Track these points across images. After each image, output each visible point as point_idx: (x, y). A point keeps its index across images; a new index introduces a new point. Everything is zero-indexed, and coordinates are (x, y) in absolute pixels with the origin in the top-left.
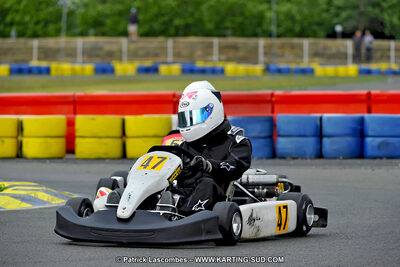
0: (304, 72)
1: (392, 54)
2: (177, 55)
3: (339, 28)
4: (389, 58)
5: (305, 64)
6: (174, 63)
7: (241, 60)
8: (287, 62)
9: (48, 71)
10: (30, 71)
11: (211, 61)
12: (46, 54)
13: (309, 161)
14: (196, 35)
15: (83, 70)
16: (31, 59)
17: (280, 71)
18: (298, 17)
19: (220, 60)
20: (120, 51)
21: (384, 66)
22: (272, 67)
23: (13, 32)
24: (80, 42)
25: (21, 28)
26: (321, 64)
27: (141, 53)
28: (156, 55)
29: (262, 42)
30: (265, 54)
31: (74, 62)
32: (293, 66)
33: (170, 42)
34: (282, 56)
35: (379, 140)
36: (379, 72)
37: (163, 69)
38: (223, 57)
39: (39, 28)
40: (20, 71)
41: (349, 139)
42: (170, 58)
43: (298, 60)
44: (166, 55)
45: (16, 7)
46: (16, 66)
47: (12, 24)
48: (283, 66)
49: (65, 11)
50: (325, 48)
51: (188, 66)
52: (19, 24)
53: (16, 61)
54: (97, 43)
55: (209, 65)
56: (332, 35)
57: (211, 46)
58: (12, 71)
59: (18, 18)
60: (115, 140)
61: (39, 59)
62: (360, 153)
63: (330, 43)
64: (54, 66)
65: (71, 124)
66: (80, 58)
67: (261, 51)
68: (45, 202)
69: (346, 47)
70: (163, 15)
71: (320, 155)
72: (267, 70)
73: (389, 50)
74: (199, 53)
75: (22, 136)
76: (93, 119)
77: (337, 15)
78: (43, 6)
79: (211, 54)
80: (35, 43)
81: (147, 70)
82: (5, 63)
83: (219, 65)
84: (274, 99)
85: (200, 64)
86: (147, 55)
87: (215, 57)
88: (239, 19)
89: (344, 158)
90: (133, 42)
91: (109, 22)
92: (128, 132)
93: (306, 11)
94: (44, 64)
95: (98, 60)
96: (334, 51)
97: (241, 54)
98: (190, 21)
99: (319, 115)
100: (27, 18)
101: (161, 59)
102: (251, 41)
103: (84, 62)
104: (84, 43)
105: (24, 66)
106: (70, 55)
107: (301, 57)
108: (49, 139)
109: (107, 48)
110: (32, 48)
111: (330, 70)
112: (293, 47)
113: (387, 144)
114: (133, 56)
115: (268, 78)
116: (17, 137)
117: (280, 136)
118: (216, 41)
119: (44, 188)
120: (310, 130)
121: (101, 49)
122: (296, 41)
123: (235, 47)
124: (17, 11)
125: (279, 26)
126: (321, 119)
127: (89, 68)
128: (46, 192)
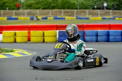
0: (87, 19)
1: (111, 14)
2: (52, 14)
3: (95, 7)
4: (110, 15)
5: (87, 16)
6: (51, 16)
7: (69, 16)
8: (82, 16)
9: (17, 19)
10: (13, 19)
11: (61, 16)
12: (17, 14)
13: (94, 43)
14: (57, 9)
15: (27, 19)
16: (13, 16)
17: (80, 18)
18: (85, 4)
19: (64, 15)
20: (37, 14)
21: (108, 17)
22: (78, 17)
23: (7, 9)
24: (26, 11)
25: (9, 7)
26: (91, 17)
27: (43, 14)
28: (47, 14)
29: (75, 11)
30: (76, 14)
31: (24, 16)
32: (84, 17)
33: (50, 11)
34: (81, 14)
35: (113, 37)
36: (107, 19)
37: (49, 18)
38: (65, 15)
39: (15, 7)
40: (10, 19)
41: (105, 37)
42: (50, 15)
43: (85, 15)
44: (49, 14)
45: (8, 2)
46: (9, 18)
47: (7, 6)
48: (81, 17)
49: (21, 3)
50: (92, 12)
51: (55, 17)
52: (9, 6)
53: (9, 16)
54: (30, 11)
55: (61, 17)
56: (94, 9)
57: (61, 12)
58: (8, 19)
59: (8, 4)
60: (41, 37)
61: (15, 16)
62: (108, 41)
63: (93, 11)
64: (19, 17)
65: (29, 33)
66: (26, 15)
67: (75, 13)
68: (26, 55)
69: (98, 12)
70: (48, 4)
71: (97, 41)
72: (77, 18)
73: (110, 12)
74: (58, 14)
75: (16, 36)
76: (35, 32)
77: (95, 3)
78: (16, 1)
79: (61, 14)
80: (14, 11)
81: (44, 18)
82: (6, 17)
83: (64, 17)
84: (84, 26)
85: (58, 17)
86: (44, 14)
87: (63, 15)
88: (68, 5)
89: (104, 42)
90: (40, 11)
91: (33, 6)
92: (45, 35)
93: (87, 2)
94: (16, 17)
95: (31, 16)
96: (95, 13)
97: (70, 14)
98: (55, 5)
99: (97, 30)
100: (11, 5)
101: (48, 15)
102: (72, 10)
103: (27, 16)
104: (27, 11)
105: (11, 18)
106: (23, 14)
107: (86, 15)
108: (23, 37)
109: (33, 12)
110: (13, 13)
111: (94, 18)
112: (84, 12)
113: (115, 38)
114: (40, 14)
115: (77, 20)
116: (14, 37)
117: (86, 36)
118: (63, 10)
119: (26, 51)
120: (94, 34)
121: (32, 13)
122: (84, 10)
123: (68, 12)
124: (8, 3)
125: (80, 6)
126: (97, 31)
127: (29, 18)
128: (27, 52)
